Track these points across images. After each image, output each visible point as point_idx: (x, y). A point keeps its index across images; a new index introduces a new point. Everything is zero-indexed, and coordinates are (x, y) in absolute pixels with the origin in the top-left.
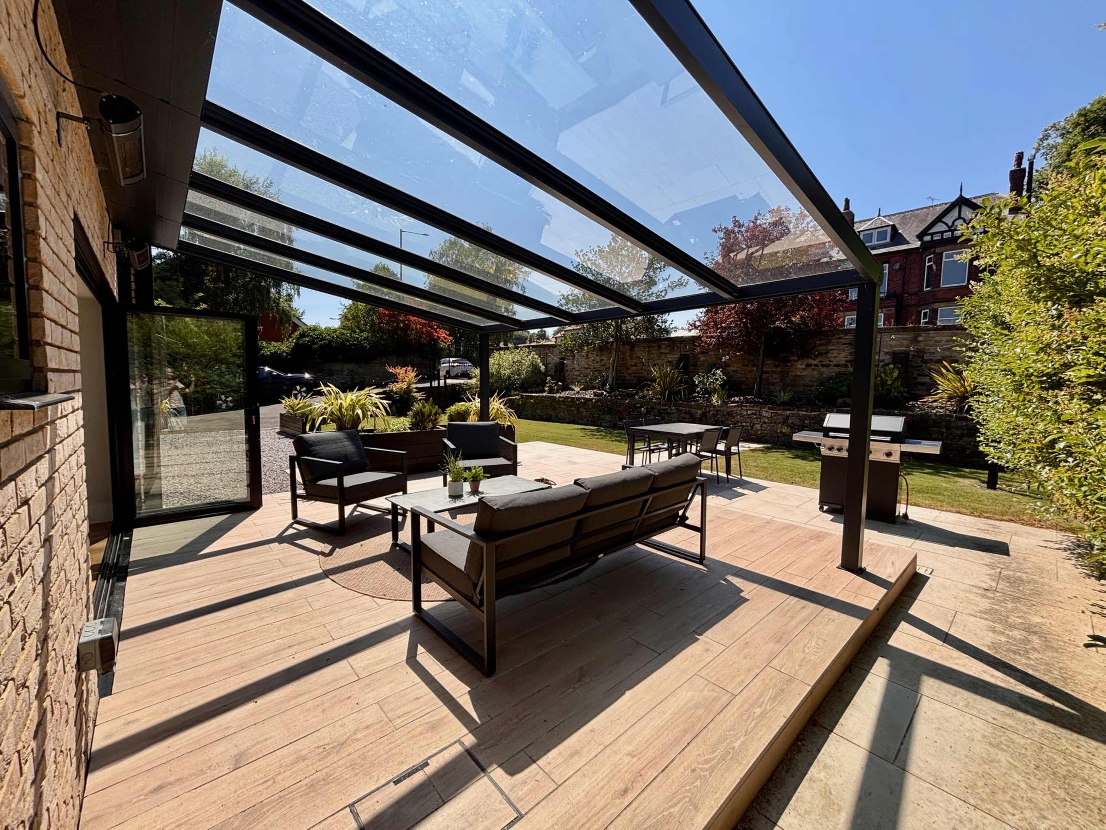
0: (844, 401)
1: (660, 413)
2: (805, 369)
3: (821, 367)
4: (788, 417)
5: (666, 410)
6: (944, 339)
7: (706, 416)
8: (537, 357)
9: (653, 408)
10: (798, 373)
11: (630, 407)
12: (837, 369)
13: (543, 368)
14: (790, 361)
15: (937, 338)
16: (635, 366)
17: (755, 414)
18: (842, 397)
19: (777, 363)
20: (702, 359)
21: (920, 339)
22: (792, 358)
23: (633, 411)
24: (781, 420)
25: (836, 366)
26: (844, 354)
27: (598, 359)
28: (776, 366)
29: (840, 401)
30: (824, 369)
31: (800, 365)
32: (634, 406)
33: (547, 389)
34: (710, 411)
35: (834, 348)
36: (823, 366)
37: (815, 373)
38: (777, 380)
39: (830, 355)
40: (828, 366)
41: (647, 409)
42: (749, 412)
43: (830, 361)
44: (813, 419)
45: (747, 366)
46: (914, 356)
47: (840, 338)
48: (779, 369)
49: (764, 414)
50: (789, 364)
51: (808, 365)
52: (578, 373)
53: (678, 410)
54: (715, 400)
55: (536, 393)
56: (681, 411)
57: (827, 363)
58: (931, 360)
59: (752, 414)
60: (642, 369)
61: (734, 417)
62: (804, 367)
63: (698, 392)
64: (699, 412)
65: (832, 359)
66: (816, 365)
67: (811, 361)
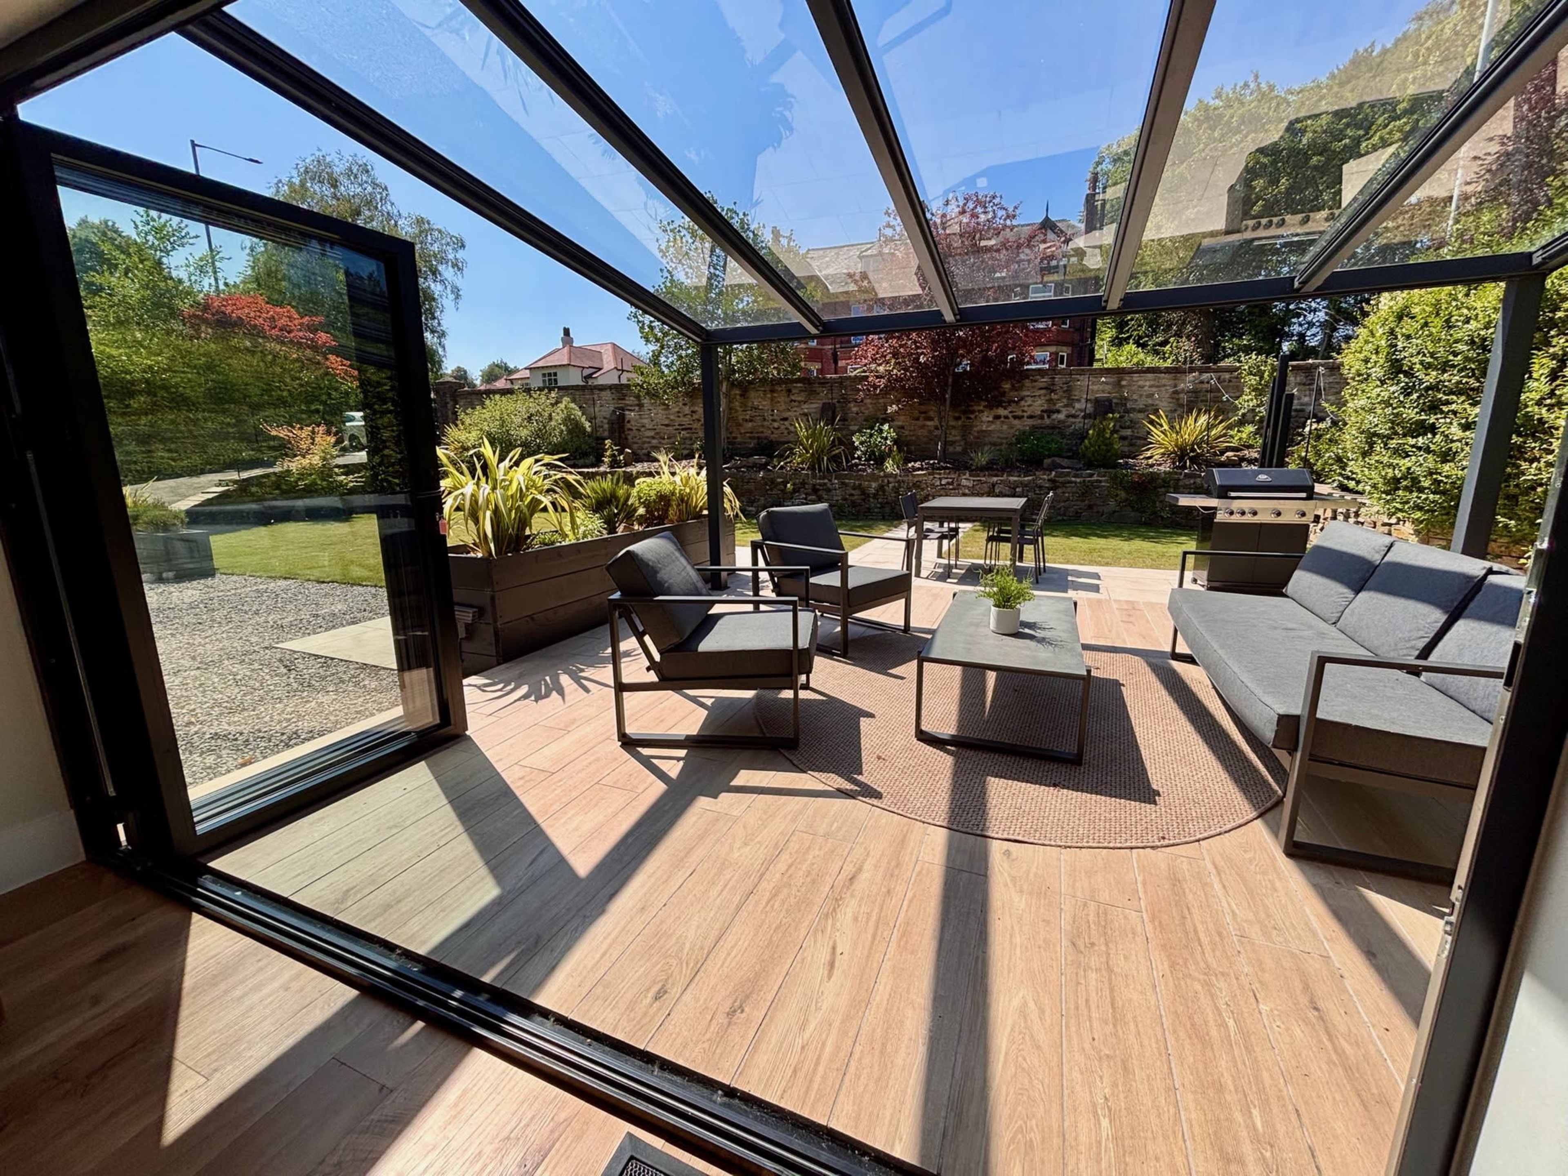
0: (1053, 461)
1: (815, 490)
2: (992, 422)
3: (1012, 419)
4: (994, 485)
5: (825, 484)
6: (1148, 383)
7: (884, 491)
8: (573, 405)
9: (803, 484)
10: (984, 428)
11: (766, 484)
12: (1030, 422)
13: (587, 425)
14: (973, 412)
15: (1141, 383)
16: (751, 421)
17: (952, 483)
18: (1049, 457)
19: (957, 415)
20: (855, 409)
21: (1124, 383)
22: (976, 408)
23: (771, 490)
24: (986, 490)
25: (1031, 417)
26: (1039, 402)
27: (687, 410)
28: (957, 419)
29: (1047, 461)
30: (1016, 422)
31: (987, 417)
32: (773, 481)
33: (606, 460)
34: (889, 482)
35: (1028, 393)
36: (1015, 417)
37: (1005, 427)
38: (958, 438)
39: (1023, 403)
40: (1022, 417)
41: (794, 484)
42: (944, 482)
43: (1023, 411)
44: (1026, 486)
45: (917, 419)
46: (1117, 404)
47: (1036, 381)
48: (960, 423)
49: (964, 482)
50: (972, 416)
51: (997, 417)
52: (652, 433)
53: (843, 483)
54: (890, 466)
55: (588, 467)
56: (846, 485)
57: (1020, 413)
58: (1134, 409)
59: (948, 483)
60: (763, 426)
61: (923, 489)
62: (991, 419)
63: (859, 458)
64: (874, 485)
65: (1026, 409)
66: (1006, 417)
67: (1002, 412)
